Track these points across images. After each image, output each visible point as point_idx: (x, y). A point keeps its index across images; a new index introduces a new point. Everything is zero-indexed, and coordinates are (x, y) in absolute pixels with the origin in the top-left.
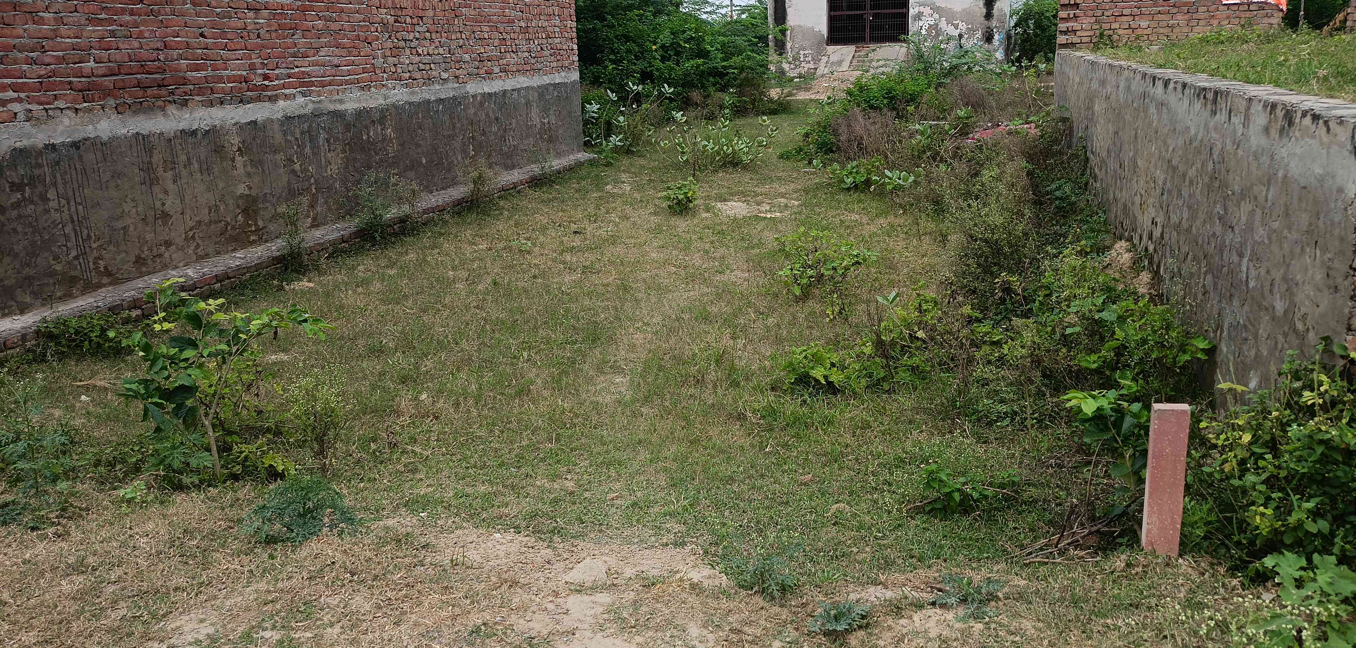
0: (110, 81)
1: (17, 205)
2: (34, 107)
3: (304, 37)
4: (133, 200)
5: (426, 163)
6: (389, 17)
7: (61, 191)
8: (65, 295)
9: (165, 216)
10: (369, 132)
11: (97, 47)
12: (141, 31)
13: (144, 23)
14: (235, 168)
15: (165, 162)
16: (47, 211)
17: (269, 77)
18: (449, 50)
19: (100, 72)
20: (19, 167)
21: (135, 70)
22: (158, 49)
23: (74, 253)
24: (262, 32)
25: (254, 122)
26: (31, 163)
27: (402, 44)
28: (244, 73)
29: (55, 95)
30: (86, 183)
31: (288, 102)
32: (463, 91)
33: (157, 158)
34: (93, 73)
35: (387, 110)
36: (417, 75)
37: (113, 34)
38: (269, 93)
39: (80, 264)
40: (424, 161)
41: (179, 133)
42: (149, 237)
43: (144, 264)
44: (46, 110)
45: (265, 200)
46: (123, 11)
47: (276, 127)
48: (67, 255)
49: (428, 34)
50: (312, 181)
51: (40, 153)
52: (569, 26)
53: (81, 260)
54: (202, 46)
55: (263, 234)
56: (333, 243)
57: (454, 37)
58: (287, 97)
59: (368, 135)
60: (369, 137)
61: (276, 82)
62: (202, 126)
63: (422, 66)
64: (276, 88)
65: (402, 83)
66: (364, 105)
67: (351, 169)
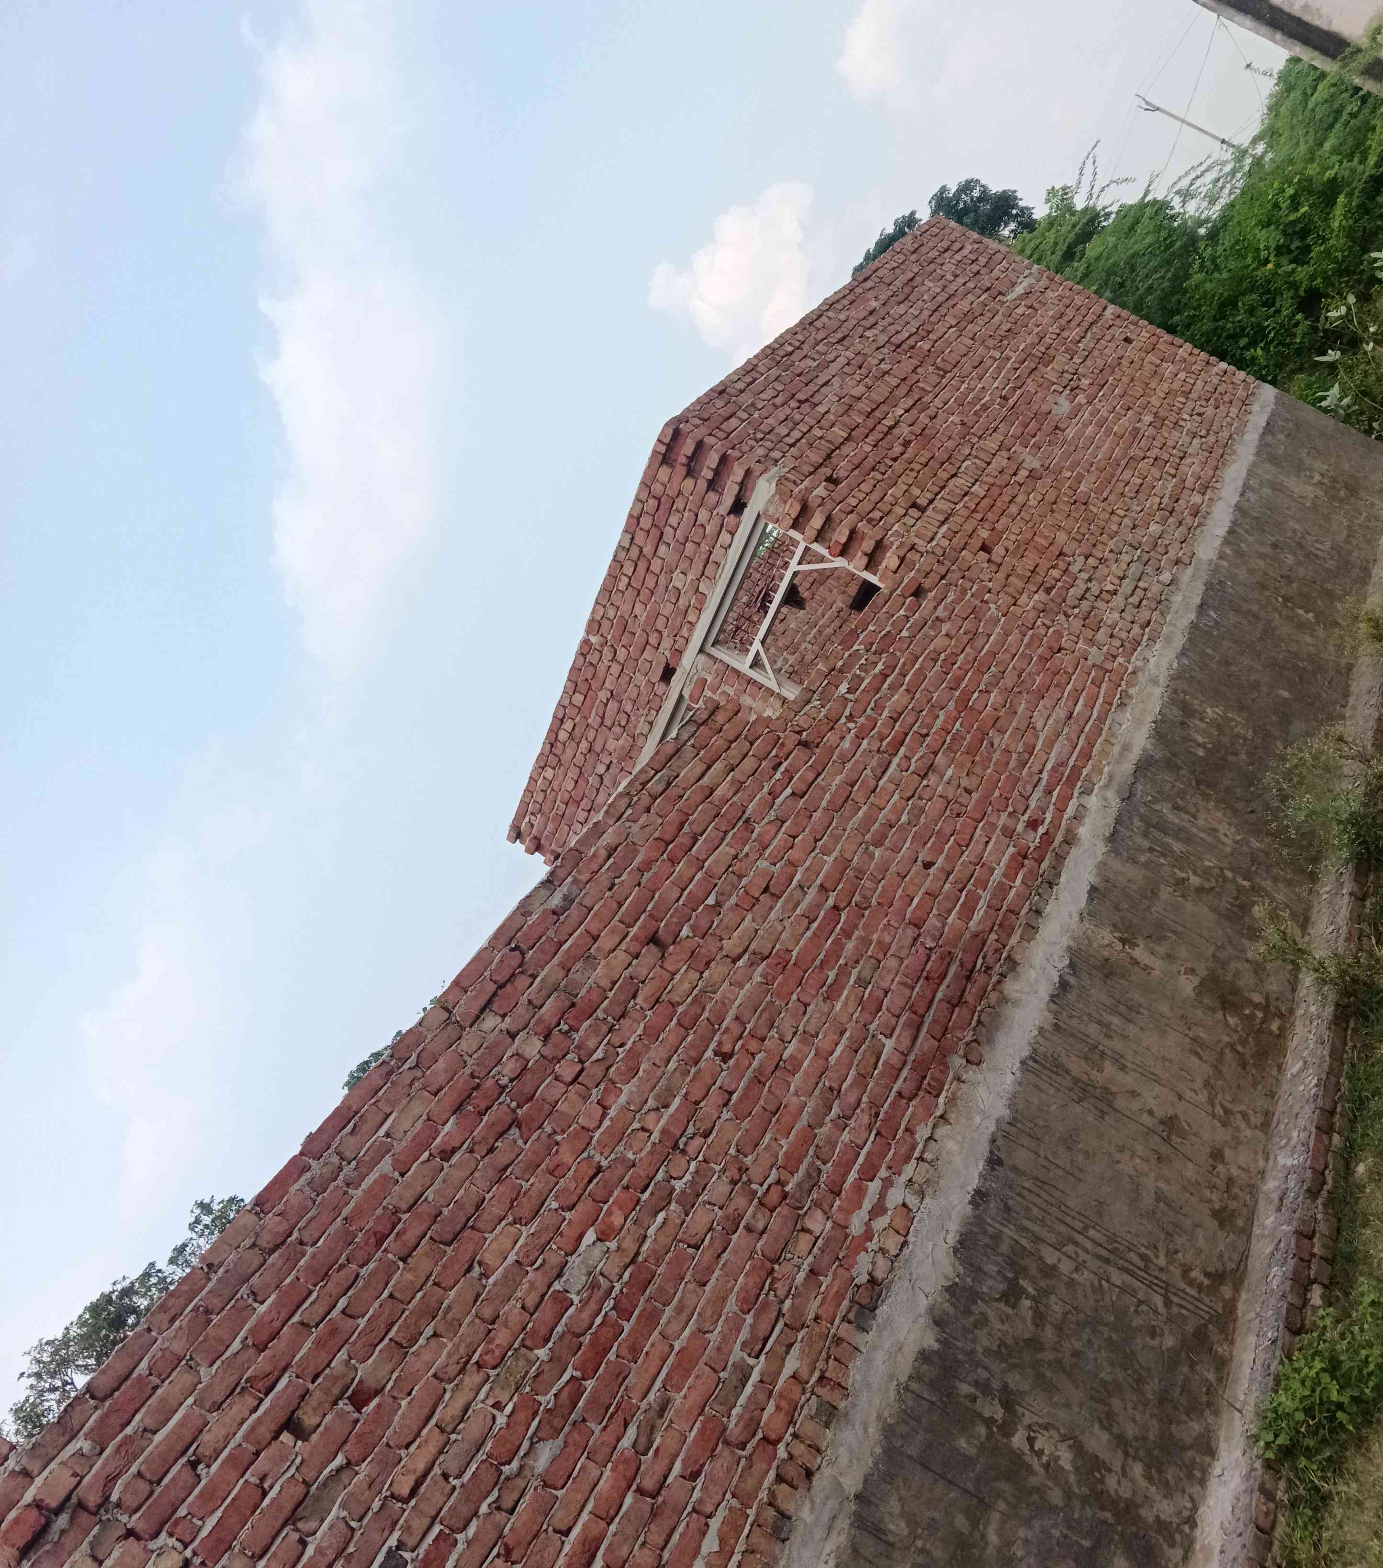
0: (926, 1039)
1: (1040, 1319)
2: (909, 1170)
3: (1002, 732)
4: (1121, 1149)
5: (1290, 691)
6: (1036, 597)
7: (1052, 1238)
8: (1219, 1370)
9: (1170, 1123)
10: (1194, 741)
11: (870, 1018)
12: (879, 942)
13: (870, 928)
14: (1146, 968)
15: (1086, 1058)
16: (1071, 1284)
17: (1035, 821)
18: (1131, 545)
19: (906, 1042)
20: (986, 1268)
21: (928, 993)
22: (915, 940)
23: (1158, 1300)
24: (965, 782)
25: (1093, 890)
26: (987, 1245)
27: (1085, 605)
28: (1011, 850)
29: (907, 1130)
30: (1057, 1194)
31: (1087, 821)
32: (1205, 567)
33: (1076, 1066)
34: (902, 1053)
35: (1175, 692)
36: (1144, 615)
37: (862, 983)
38: (1059, 838)
39: (1180, 1306)
40: (1286, 694)
41: (1053, 1006)
42: (1190, 1172)
43: (1233, 1214)
44: (921, 1159)
45: (1224, 964)
46: (838, 946)
47: (1117, 865)
48: (1156, 1312)
49: (1091, 561)
50: (1229, 874)
51: (979, 1220)
52: (1186, 355)
53: (1175, 1299)
54: (943, 877)
55: (1277, 1008)
56: (1357, 917)
57: (1114, 527)
58: (1077, 818)
59: (1199, 745)
60: (1203, 746)
61: (1048, 816)
62: (1060, 966)
63: (1134, 600)
64: (1056, 822)
65: (1144, 643)
66: (1150, 719)
67: (1240, 805)
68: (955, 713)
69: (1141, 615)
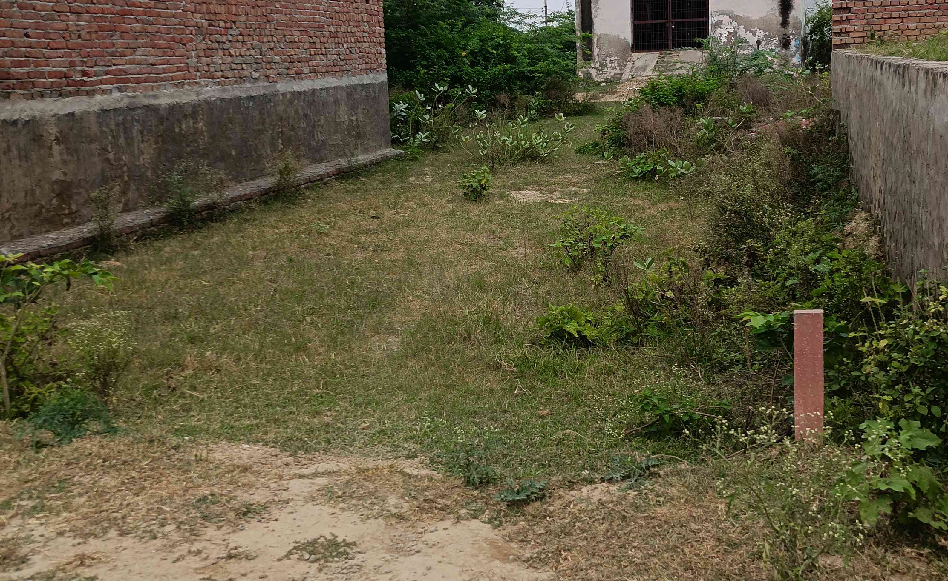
3: (122, 38)
5: (236, 155)
6: (203, 21)
10: (181, 125)
14: (52, 155)
17: (88, 74)
18: (261, 52)
24: (83, 33)
25: (72, 114)
27: (215, 45)
28: (64, 70)
31: (105, 96)
32: (273, 90)
35: (199, 105)
36: (229, 74)
38: (87, 88)
40: (234, 153)
45: (79, 186)
47: (93, 119)
49: (240, 37)
50: (125, 169)
52: (377, 31)
54: (26, 45)
55: (76, 217)
56: (142, 227)
57: (265, 40)
58: (104, 92)
59: (180, 128)
60: (181, 129)
61: (95, 78)
62: (22, 117)
63: (234, 66)
64: (94, 83)
65: (215, 81)
66: (177, 100)
67: (163, 158)
68: (115, 11)
69: (228, 73)
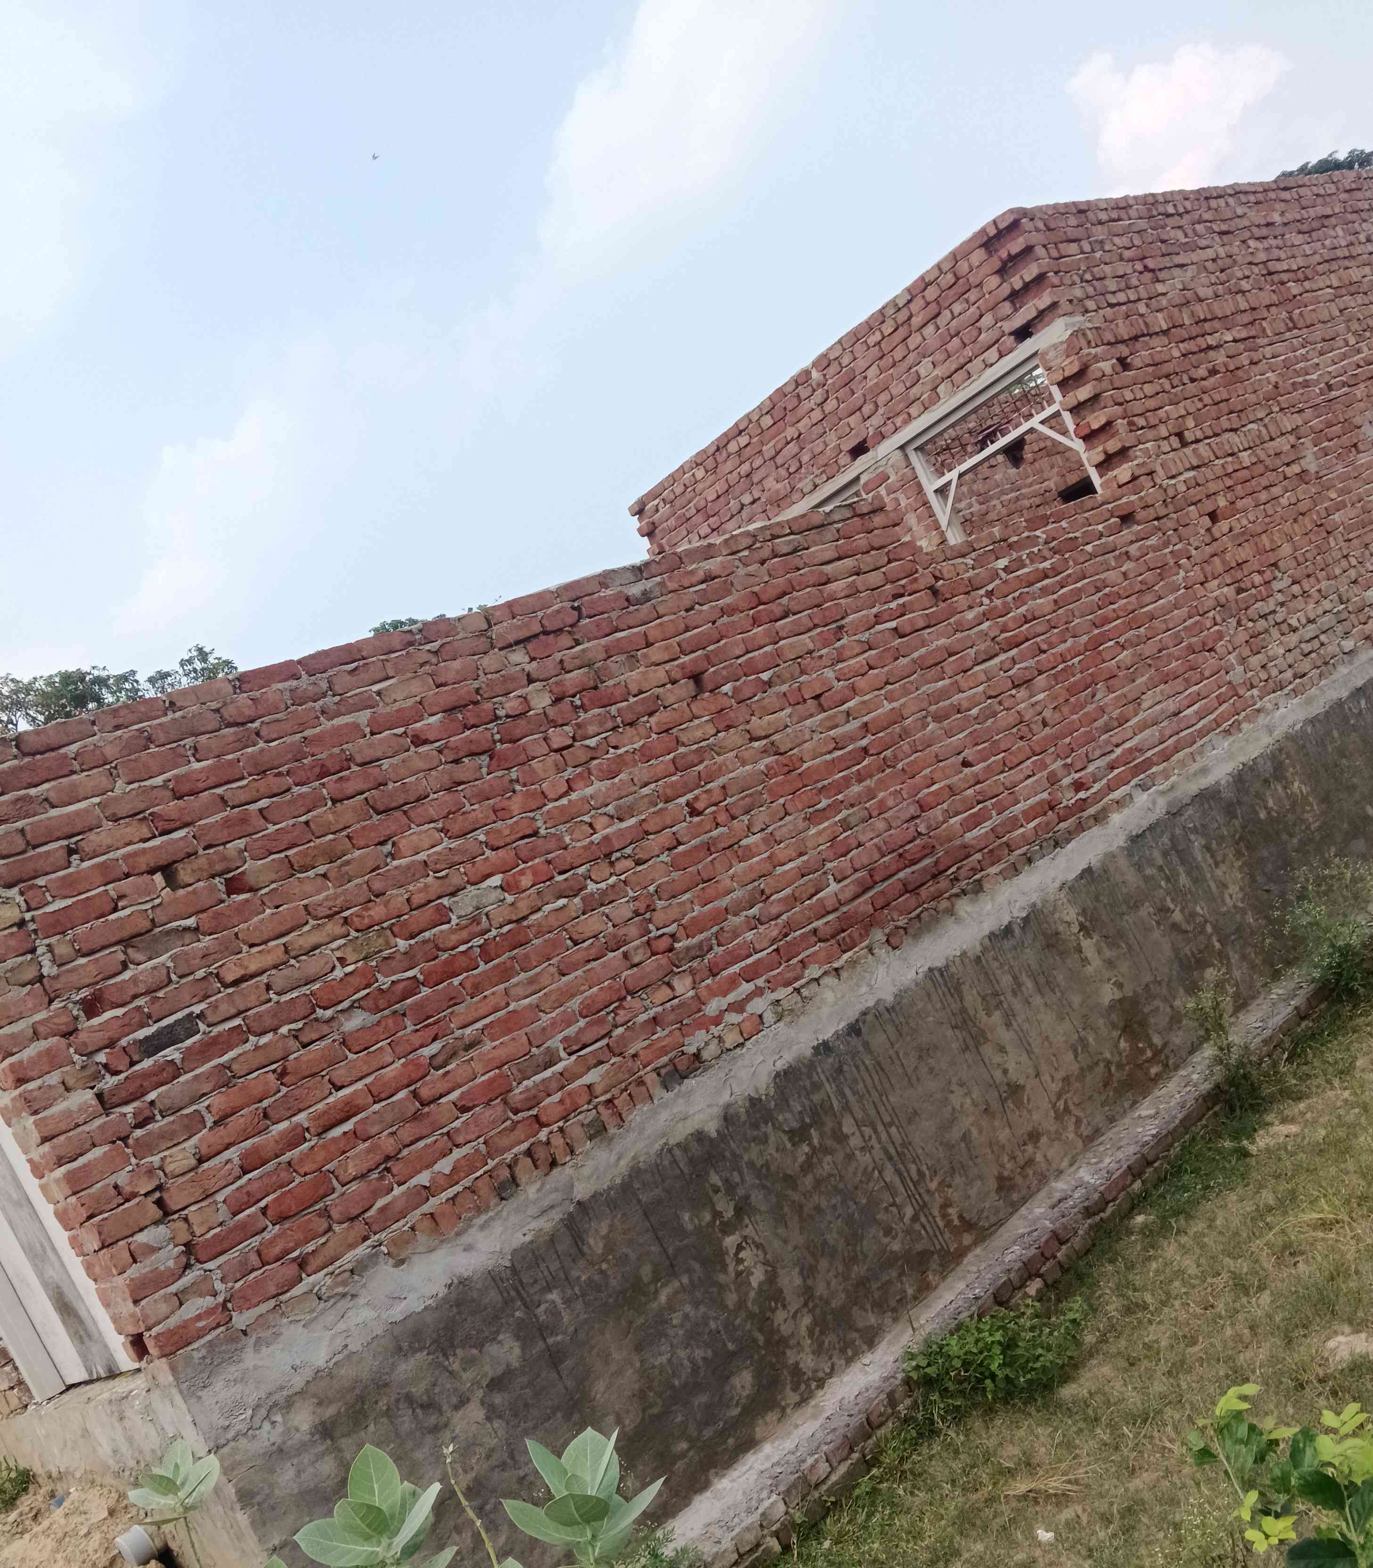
0: (865, 902)
1: (808, 1166)
2: (782, 993)
3: (1110, 690)
4: (961, 1085)
6: (1226, 589)
7: (860, 1115)
8: (920, 1290)
9: (1015, 1090)
10: (1265, 801)
11: (832, 857)
12: (882, 802)
13: (882, 785)
14: (1085, 961)
15: (984, 999)
16: (850, 1157)
17: (1082, 784)
18: (1340, 597)
19: (848, 894)
20: (792, 1103)
21: (894, 868)
22: (913, 818)
23: (909, 1212)
24: (1048, 714)
25: (1089, 870)
26: (805, 1088)
28: (1045, 795)
29: (802, 961)
30: (887, 1085)
31: (1126, 811)
33: (971, 998)
34: (839, 901)
35: (1280, 750)
36: (1305, 665)
37: (846, 825)
38: (1092, 811)
39: (924, 1227)
41: (987, 941)
42: (1004, 1135)
43: (1013, 1187)
44: (798, 990)
45: (1151, 997)
46: (846, 782)
47: (1123, 862)
48: (901, 1219)
49: (1296, 589)
50: (1209, 929)
51: (811, 1066)
53: (923, 1219)
54: (972, 782)
55: (1167, 1057)
56: (1286, 1029)
57: (1338, 571)
58: (1119, 804)
59: (1266, 808)
60: (1269, 811)
61: (1096, 787)
62: (1016, 914)
63: (1307, 648)
64: (1098, 797)
65: (1286, 691)
66: (1243, 759)
67: (1260, 879)
68: (1082, 648)
69: (1302, 664)
